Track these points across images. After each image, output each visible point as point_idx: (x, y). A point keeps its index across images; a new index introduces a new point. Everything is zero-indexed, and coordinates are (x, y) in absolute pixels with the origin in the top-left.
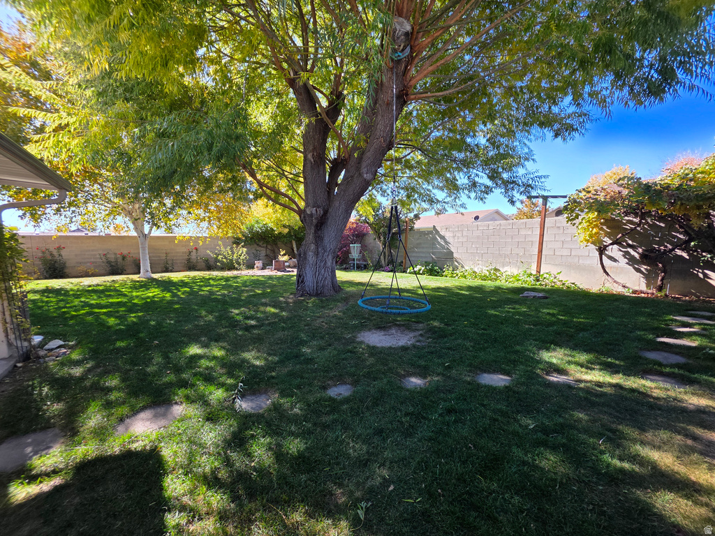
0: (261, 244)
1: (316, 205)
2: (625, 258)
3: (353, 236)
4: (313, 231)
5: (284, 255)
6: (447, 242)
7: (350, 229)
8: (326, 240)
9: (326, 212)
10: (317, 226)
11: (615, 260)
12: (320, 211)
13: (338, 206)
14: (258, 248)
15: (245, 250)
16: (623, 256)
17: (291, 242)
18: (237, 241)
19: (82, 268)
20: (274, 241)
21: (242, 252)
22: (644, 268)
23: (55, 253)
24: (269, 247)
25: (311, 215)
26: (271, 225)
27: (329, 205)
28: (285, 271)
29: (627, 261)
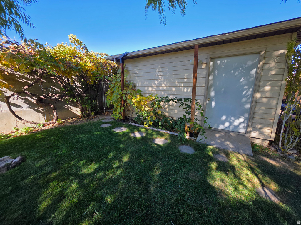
2: (26, 104)
11: (19, 107)
16: (24, 102)
22: (41, 109)
29: (28, 105)
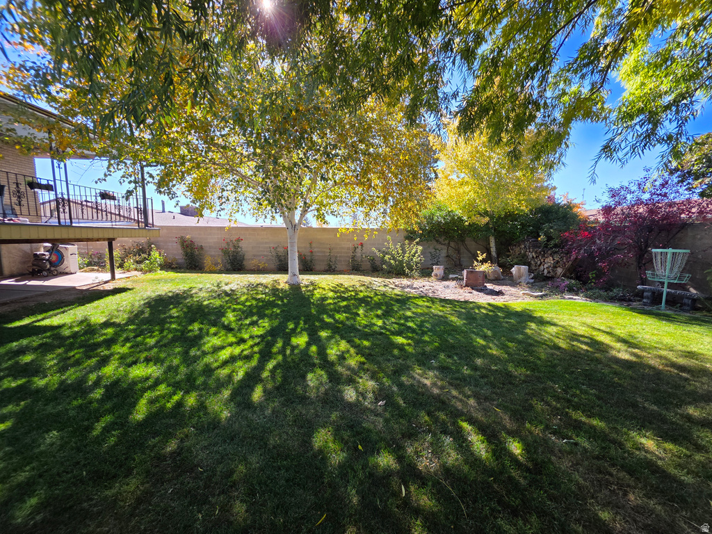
0: (441, 240)
5: (483, 261)
14: (439, 246)
15: (420, 248)
17: (488, 240)
18: (410, 236)
19: (255, 261)
20: (462, 236)
21: (416, 251)
23: (236, 244)
24: (452, 244)
26: (459, 212)
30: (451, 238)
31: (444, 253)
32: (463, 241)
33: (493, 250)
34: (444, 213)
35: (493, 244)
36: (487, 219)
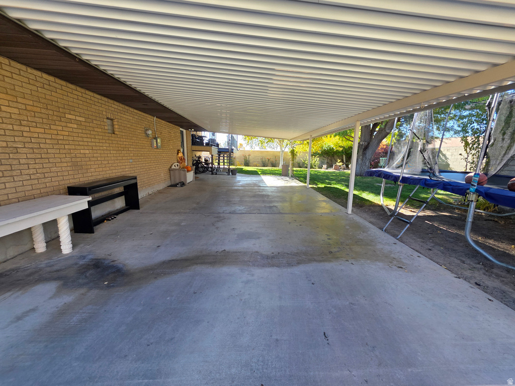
0: (325, 156)
1: (365, 141)
3: (383, 153)
4: (362, 151)
5: (340, 162)
6: (446, 158)
7: (382, 148)
8: (367, 155)
9: (369, 144)
10: (364, 149)
12: (366, 143)
13: (374, 142)
14: (324, 159)
15: (318, 159)
17: (343, 156)
18: (314, 154)
19: (255, 163)
20: (333, 155)
21: (316, 160)
23: (248, 157)
24: (329, 158)
25: (362, 145)
26: (332, 146)
27: (371, 141)
28: (339, 170)
30: (329, 156)
31: (326, 161)
32: (334, 157)
33: (344, 160)
34: (327, 146)
35: (344, 158)
36: (342, 149)
